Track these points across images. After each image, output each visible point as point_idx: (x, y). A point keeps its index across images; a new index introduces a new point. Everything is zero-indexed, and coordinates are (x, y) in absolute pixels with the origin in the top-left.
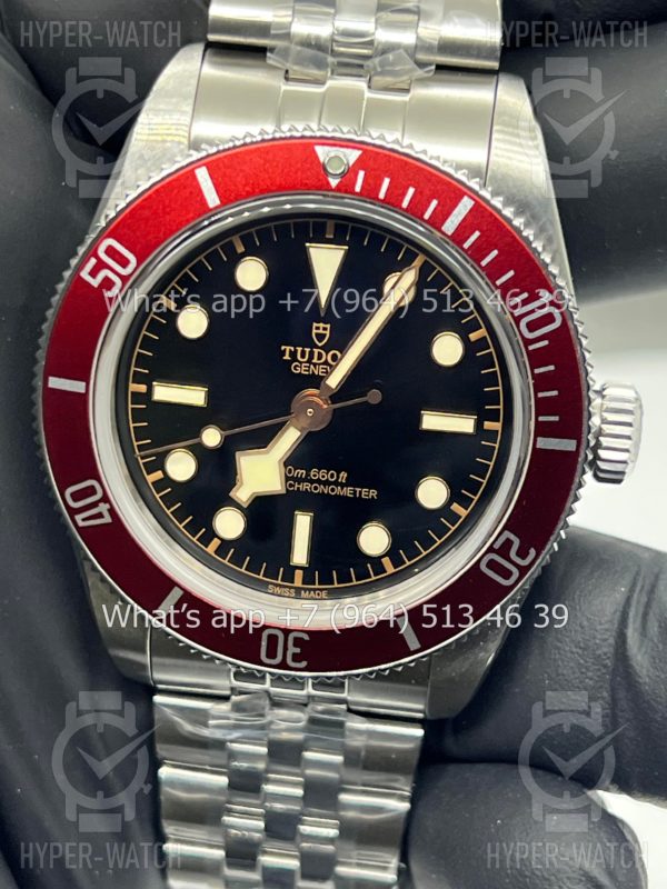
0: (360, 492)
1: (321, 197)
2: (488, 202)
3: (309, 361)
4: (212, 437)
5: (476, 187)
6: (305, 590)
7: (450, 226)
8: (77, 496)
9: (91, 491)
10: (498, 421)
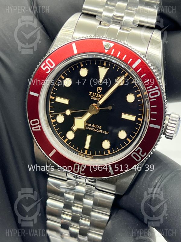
0: (104, 132)
1: (103, 55)
2: (145, 61)
3: (95, 96)
4: (68, 112)
5: (142, 57)
6: (87, 155)
7: (134, 66)
8: (33, 123)
9: (36, 122)
10: (142, 118)
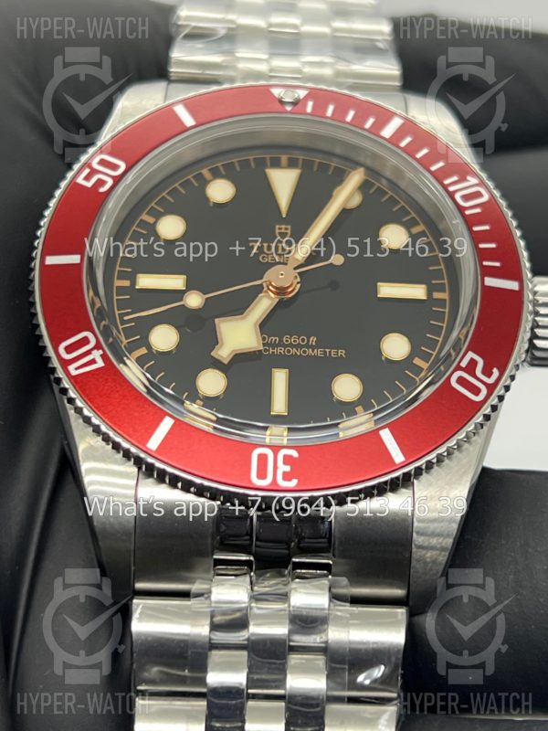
0: (330, 352)
4: (194, 300)
8: (69, 349)
9: (84, 341)
10: (445, 292)
